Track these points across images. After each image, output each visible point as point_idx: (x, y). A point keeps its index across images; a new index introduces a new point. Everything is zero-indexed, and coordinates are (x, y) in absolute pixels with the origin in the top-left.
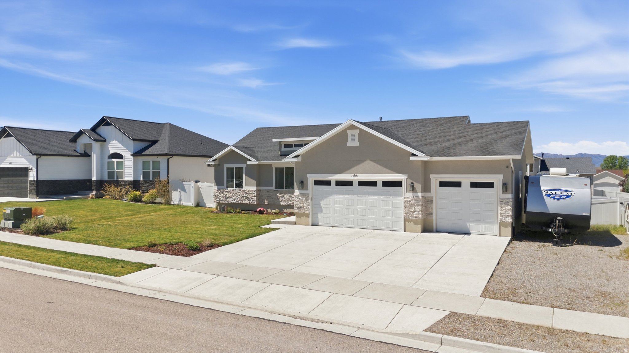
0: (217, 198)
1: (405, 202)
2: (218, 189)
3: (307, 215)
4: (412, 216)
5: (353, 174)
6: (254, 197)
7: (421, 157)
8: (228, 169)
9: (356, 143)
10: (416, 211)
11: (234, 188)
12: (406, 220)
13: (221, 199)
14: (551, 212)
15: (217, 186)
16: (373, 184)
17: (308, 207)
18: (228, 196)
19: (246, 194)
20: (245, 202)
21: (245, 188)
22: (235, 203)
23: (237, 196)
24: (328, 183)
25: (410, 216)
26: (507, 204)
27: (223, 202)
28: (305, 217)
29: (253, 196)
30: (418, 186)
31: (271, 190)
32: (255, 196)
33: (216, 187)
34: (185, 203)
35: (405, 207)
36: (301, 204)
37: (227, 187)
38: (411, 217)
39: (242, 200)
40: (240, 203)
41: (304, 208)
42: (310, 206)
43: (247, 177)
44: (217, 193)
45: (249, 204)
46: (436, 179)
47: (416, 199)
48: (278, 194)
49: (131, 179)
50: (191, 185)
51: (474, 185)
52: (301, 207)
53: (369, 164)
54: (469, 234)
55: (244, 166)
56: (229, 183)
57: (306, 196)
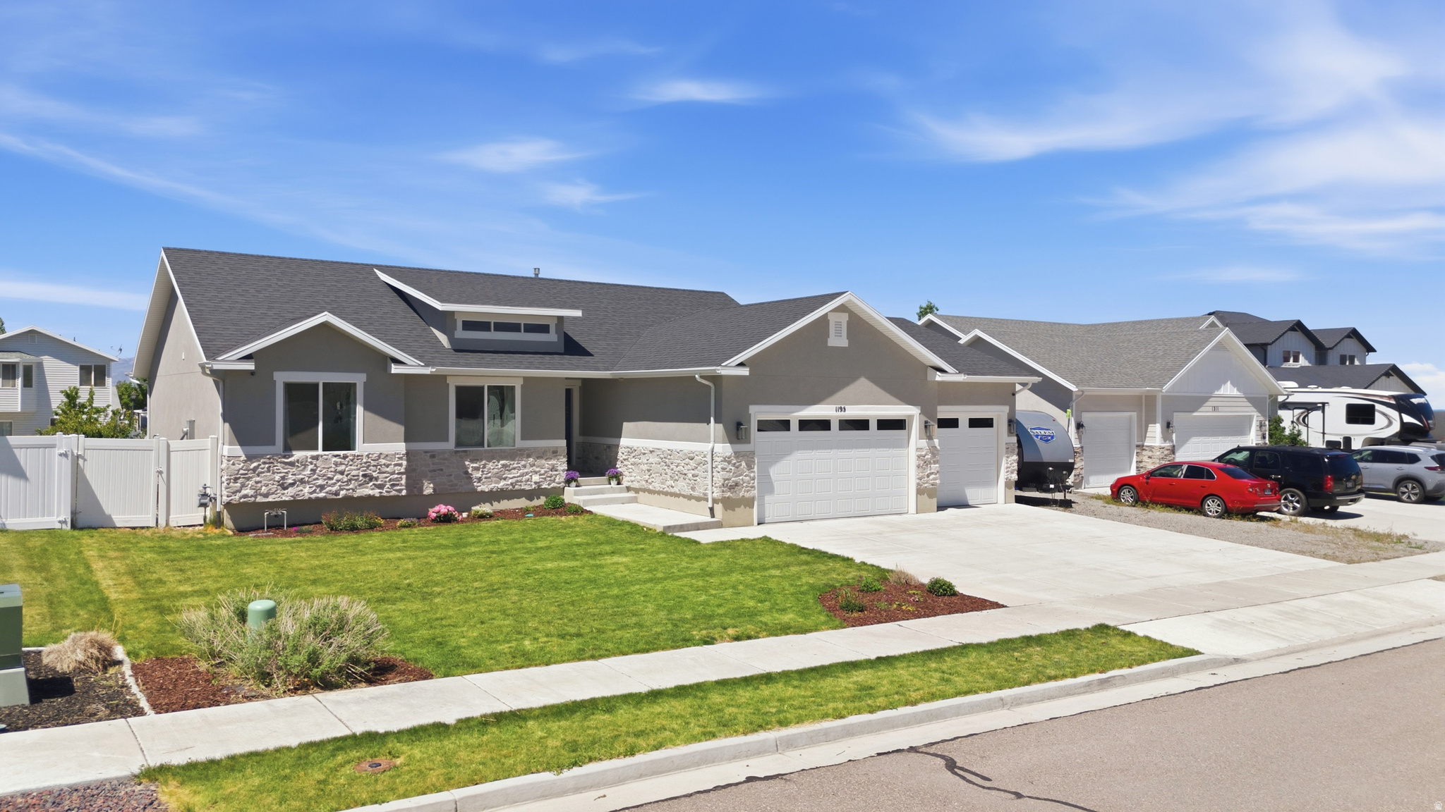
0: (243, 486)
1: (919, 457)
2: (250, 458)
3: (749, 503)
4: (927, 483)
5: (837, 406)
6: (398, 474)
7: (953, 376)
8: (290, 388)
9: (843, 342)
10: (932, 473)
11: (316, 448)
12: (917, 492)
13: (264, 490)
14: (1045, 461)
15: (241, 444)
16: (862, 425)
17: (752, 482)
18: (294, 477)
19: (369, 466)
20: (365, 493)
21: (362, 447)
22: (324, 499)
23: (330, 475)
24: (785, 425)
25: (924, 483)
26: (1012, 452)
27: (270, 499)
28: (742, 506)
29: (393, 473)
31: (443, 452)
32: (403, 470)
33: (238, 450)
35: (918, 467)
36: (736, 477)
37: (288, 449)
38: (925, 485)
39: (351, 486)
40: (346, 498)
41: (745, 485)
42: (756, 480)
43: (369, 414)
44: (242, 472)
45: (382, 497)
47: (932, 451)
48: (467, 463)
50: (53, 446)
52: (737, 485)
53: (863, 384)
54: (965, 505)
55: (359, 379)
56: (298, 433)
57: (749, 458)
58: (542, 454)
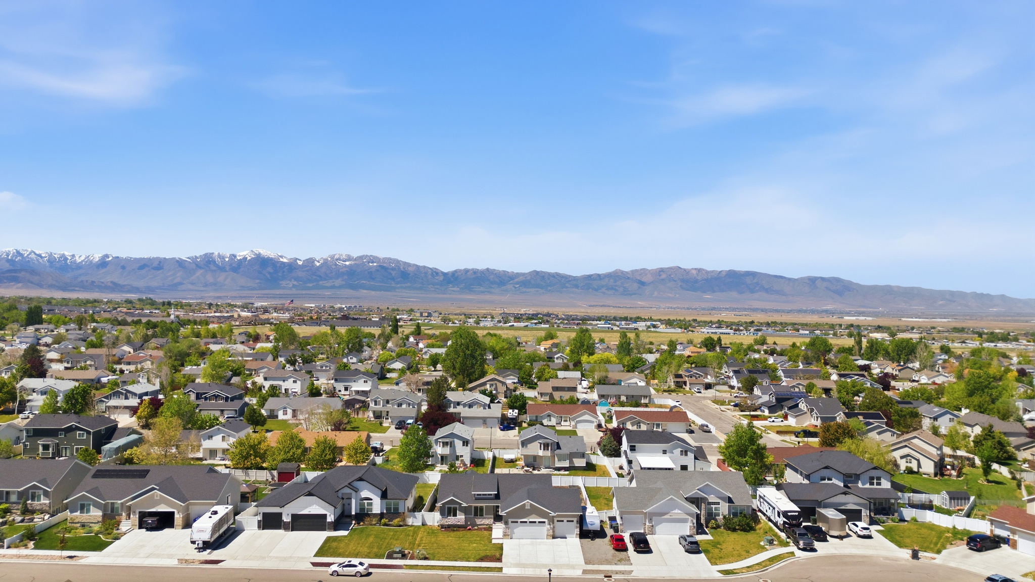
0: (441, 522)
1: (546, 528)
2: (442, 518)
3: (509, 535)
4: (549, 533)
5: (527, 519)
7: (553, 514)
8: (448, 508)
9: (529, 508)
10: (550, 531)
11: (451, 517)
12: (547, 535)
15: (443, 515)
16: (535, 522)
18: (448, 521)
19: (459, 520)
20: (458, 524)
21: (458, 517)
22: (452, 524)
23: (453, 521)
24: (517, 522)
26: (578, 527)
27: (445, 524)
28: (507, 536)
29: (463, 521)
30: (551, 523)
31: (471, 518)
33: (440, 517)
34: (415, 524)
35: (546, 530)
37: (448, 517)
39: (456, 523)
41: (507, 532)
42: (509, 532)
43: (459, 512)
44: (441, 520)
45: (461, 525)
46: (556, 519)
47: (551, 528)
48: (475, 519)
49: (379, 512)
51: (568, 521)
53: (534, 515)
54: (566, 538)
55: (458, 506)
56: (449, 514)
57: (509, 528)
58: (488, 518)
